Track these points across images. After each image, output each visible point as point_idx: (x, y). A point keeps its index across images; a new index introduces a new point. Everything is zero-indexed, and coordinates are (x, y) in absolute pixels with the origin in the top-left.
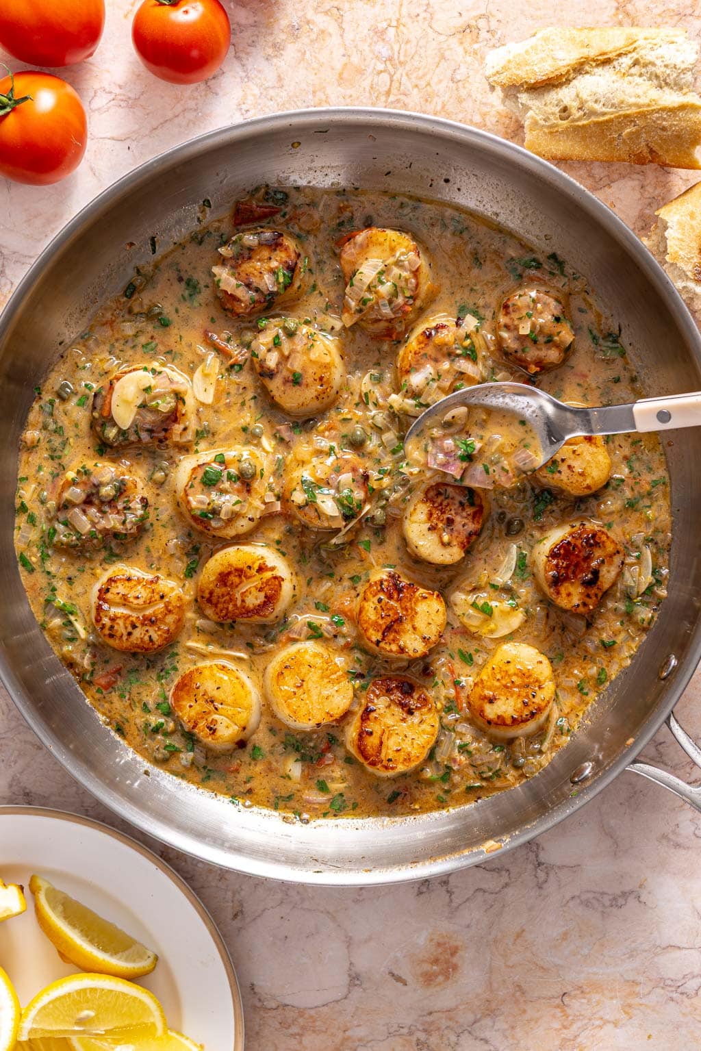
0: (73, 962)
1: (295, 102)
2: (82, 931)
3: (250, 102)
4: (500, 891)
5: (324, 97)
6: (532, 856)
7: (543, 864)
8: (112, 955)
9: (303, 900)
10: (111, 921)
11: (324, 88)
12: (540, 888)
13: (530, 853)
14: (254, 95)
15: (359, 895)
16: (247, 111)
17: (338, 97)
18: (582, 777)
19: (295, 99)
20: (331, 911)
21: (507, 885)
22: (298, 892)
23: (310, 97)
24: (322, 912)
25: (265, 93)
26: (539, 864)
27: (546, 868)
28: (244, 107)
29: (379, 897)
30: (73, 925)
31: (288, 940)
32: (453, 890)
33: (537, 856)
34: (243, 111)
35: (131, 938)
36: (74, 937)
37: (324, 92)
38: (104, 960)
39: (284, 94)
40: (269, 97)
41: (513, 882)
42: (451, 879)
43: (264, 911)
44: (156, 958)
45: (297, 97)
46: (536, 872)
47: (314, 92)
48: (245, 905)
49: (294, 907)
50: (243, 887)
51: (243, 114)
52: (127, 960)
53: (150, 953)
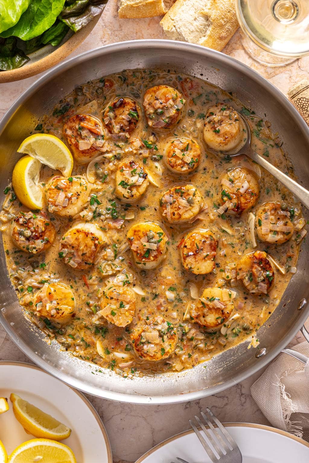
0: (31, 434)
1: (128, 37)
2: (35, 419)
3: (106, 37)
4: (223, 407)
5: (141, 35)
6: (239, 391)
7: (244, 394)
8: (49, 430)
9: (131, 411)
10: (49, 414)
11: (141, 31)
12: (242, 405)
13: (238, 389)
14: (108, 34)
15: (158, 409)
16: (105, 41)
17: (148, 35)
18: (261, 355)
19: (128, 36)
20: (144, 416)
21: (227, 404)
22: (129, 408)
23: (135, 35)
24: (140, 417)
25: (113, 33)
26: (242, 394)
27: (245, 396)
28: (104, 40)
29: (167, 410)
30: (31, 416)
31: (124, 430)
32: (202, 407)
33: (241, 391)
34: (103, 41)
35: (58, 422)
36: (32, 422)
37: (141, 33)
38: (46, 432)
39: (123, 34)
40: (115, 35)
41: (229, 403)
42: (201, 402)
43: (113, 416)
44: (71, 431)
45: (128, 35)
46: (241, 398)
47: (137, 33)
48: (104, 413)
49: (127, 414)
50: (103, 405)
51: (103, 43)
52: (57, 432)
53: (67, 428)
